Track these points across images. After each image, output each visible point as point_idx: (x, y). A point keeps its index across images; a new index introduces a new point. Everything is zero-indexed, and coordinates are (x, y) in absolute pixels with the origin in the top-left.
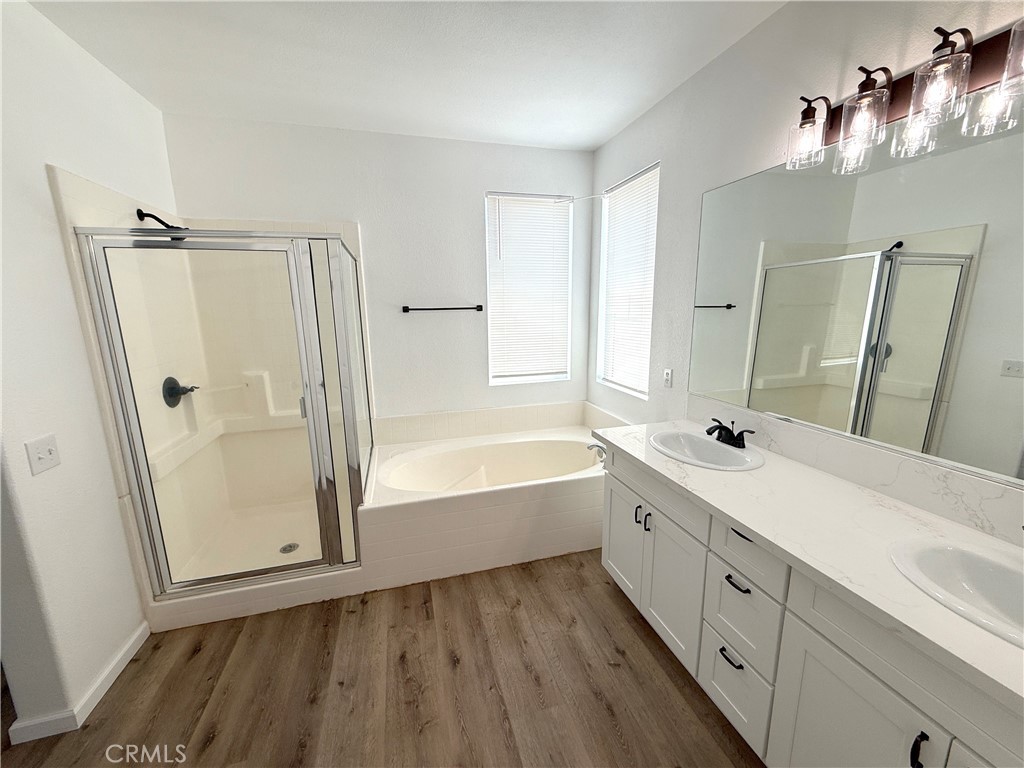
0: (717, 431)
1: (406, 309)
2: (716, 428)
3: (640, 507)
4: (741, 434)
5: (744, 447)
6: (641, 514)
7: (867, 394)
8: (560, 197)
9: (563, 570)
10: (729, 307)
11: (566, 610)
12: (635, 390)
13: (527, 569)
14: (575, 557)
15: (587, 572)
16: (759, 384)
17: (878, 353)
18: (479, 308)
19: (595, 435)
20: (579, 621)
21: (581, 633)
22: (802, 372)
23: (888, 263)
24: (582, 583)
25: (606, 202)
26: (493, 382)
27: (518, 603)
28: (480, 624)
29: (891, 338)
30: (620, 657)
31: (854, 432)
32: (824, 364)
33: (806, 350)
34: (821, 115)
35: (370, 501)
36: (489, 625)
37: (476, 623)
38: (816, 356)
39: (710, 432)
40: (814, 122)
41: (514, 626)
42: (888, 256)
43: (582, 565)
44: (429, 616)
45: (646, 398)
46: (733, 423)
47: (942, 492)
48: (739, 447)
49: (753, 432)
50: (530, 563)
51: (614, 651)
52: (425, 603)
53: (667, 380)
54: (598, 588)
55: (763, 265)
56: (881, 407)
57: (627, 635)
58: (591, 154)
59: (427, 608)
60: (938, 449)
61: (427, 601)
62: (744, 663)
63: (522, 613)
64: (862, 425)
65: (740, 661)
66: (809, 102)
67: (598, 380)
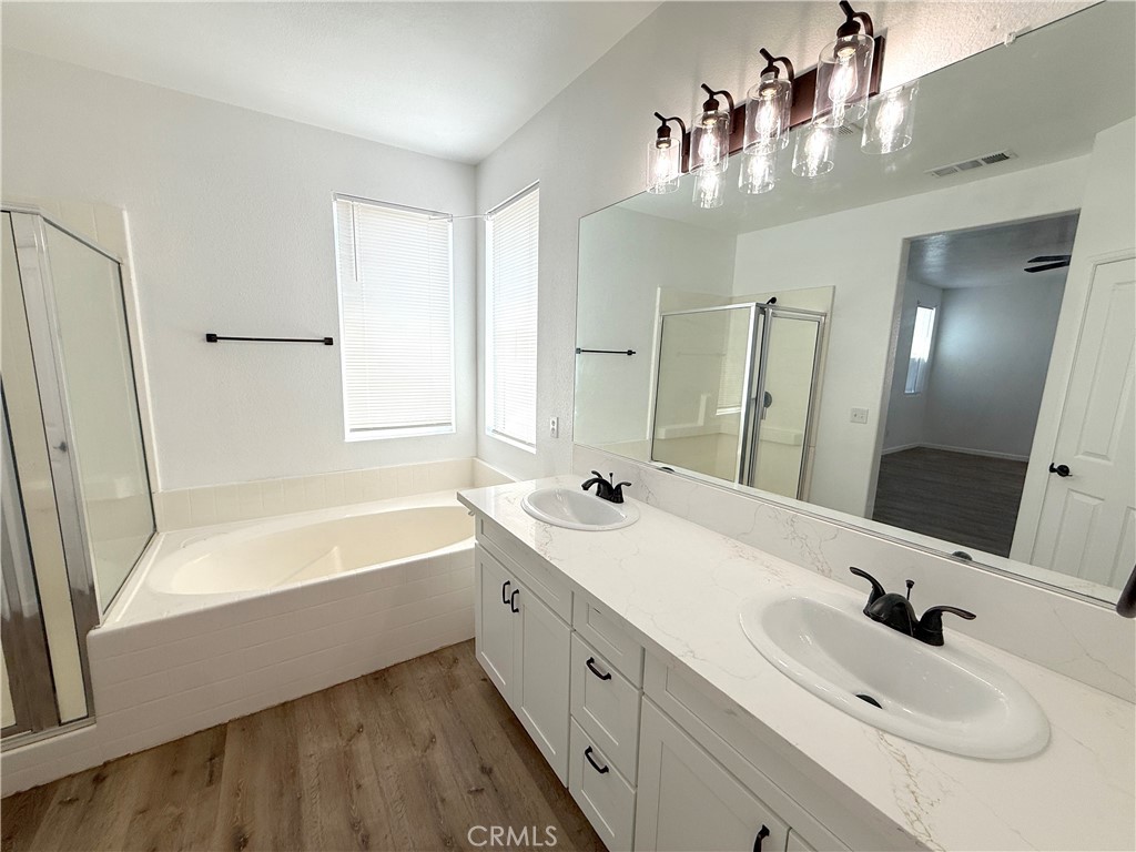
0: (596, 484)
1: (211, 338)
2: (594, 481)
3: (508, 583)
4: (619, 486)
5: (622, 501)
6: (509, 591)
7: (751, 441)
8: (435, 213)
9: (433, 671)
10: (630, 353)
11: (423, 726)
12: (524, 442)
13: (380, 681)
14: (447, 653)
15: (460, 671)
16: (661, 434)
17: (760, 401)
18: (329, 342)
19: (460, 498)
20: (440, 739)
21: (439, 756)
22: (701, 422)
23: (762, 317)
24: (453, 684)
25: (489, 225)
26: (350, 437)
27: (360, 729)
28: (294, 774)
29: (769, 387)
30: (485, 779)
31: (741, 482)
32: (720, 412)
33: (704, 398)
34: (676, 136)
35: (114, 620)
36: (309, 773)
37: (288, 772)
38: (713, 404)
39: (586, 487)
40: (669, 142)
41: (345, 766)
42: (761, 309)
43: (455, 660)
44: (212, 779)
45: (533, 450)
46: (611, 475)
47: (790, 537)
48: (617, 502)
49: (629, 485)
50: (387, 669)
51: (478, 772)
52: (211, 759)
53: (553, 429)
54: (471, 688)
55: (661, 312)
56: (764, 452)
57: (498, 746)
58: (472, 169)
59: (212, 766)
60: (809, 496)
61: (216, 754)
62: (610, 766)
63: (362, 745)
64: (748, 475)
65: (605, 761)
66: (664, 121)
67: (489, 433)
